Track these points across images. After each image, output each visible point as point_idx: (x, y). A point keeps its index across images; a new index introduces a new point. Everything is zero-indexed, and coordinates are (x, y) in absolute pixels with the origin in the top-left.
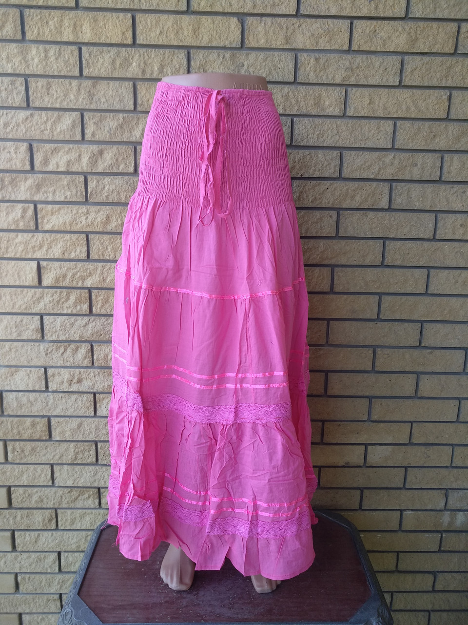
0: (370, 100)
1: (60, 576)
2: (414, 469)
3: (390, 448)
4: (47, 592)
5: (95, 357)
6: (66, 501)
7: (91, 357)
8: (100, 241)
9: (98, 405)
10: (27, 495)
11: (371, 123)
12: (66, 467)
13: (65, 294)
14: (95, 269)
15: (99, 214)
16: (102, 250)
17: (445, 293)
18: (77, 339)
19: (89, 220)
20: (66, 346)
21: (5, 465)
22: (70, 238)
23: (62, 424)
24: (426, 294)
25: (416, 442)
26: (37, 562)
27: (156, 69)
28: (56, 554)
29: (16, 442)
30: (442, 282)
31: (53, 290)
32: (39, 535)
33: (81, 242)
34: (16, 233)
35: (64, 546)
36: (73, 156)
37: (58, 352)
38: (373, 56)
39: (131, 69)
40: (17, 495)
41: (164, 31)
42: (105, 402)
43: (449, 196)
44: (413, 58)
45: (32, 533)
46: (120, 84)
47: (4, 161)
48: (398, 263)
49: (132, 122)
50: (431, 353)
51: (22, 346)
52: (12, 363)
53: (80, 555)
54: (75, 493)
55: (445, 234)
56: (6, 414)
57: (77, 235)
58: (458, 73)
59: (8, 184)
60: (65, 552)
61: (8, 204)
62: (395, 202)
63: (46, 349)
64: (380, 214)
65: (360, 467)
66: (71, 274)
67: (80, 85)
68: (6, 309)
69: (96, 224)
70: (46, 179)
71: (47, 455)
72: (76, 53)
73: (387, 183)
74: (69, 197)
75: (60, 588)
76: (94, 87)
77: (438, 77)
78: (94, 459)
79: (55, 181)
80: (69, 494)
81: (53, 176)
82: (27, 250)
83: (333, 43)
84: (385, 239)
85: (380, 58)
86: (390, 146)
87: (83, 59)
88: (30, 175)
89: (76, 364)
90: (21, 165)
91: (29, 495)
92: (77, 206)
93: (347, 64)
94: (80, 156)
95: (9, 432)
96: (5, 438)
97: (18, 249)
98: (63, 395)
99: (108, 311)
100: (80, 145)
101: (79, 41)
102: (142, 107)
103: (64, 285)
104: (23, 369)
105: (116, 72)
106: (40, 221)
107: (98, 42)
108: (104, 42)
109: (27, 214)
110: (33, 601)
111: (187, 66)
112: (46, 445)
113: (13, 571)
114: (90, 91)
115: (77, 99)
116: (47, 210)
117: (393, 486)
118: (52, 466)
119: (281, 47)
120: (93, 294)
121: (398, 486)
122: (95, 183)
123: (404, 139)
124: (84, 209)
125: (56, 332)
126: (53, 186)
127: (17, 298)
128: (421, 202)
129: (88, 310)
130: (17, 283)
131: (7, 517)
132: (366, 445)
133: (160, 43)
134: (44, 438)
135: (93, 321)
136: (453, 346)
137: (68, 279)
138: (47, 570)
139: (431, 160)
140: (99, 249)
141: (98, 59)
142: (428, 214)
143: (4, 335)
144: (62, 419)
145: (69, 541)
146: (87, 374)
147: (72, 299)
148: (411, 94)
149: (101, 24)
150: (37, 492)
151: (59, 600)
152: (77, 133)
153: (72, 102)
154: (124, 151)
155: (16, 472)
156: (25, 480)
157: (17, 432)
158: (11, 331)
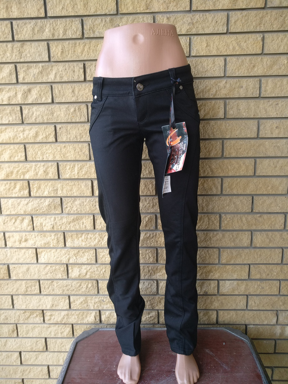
0: (207, 44)
1: (22, 368)
2: (253, 297)
3: (235, 283)
4: (14, 378)
5: (34, 225)
6: (22, 318)
7: (32, 224)
8: (33, 149)
9: (39, 256)
11: (209, 60)
12: (20, 296)
13: (13, 184)
14: (31, 167)
15: (31, 131)
16: (35, 155)
17: (268, 175)
18: (23, 213)
19: (25, 135)
20: (16, 218)
22: (14, 147)
23: (16, 269)
24: (254, 175)
25: (254, 278)
26: (7, 358)
27: (61, 32)
28: (18, 353)
30: (265, 167)
31: (5, 182)
32: (6, 341)
33: (21, 150)
35: (23, 348)
36: (12, 93)
37: (11, 222)
38: (207, 14)
39: (45, 33)
41: (65, 6)
42: (43, 254)
43: (267, 107)
44: (235, 13)
45: (3, 340)
46: (39, 44)
48: (234, 155)
49: (48, 69)
50: (260, 216)
53: (33, 354)
54: (28, 314)
55: (266, 134)
57: (18, 146)
58: (268, 22)
60: (24, 351)
62: (228, 114)
63: (3, 220)
64: (219, 122)
65: (216, 295)
66: (16, 171)
67: (13, 47)
69: (29, 138)
71: (8, 289)
72: (9, 25)
73: (222, 101)
74: (11, 121)
75: (22, 375)
76: (22, 47)
77: (254, 25)
78: (39, 291)
79: (1, 110)
80: (24, 314)
83: (179, 6)
84: (223, 139)
85: (212, 14)
86: (223, 75)
87: (14, 29)
89: (23, 229)
92: (17, 127)
93: (190, 20)
94: (16, 93)
98: (16, 250)
99: (41, 194)
100: (15, 86)
101: (10, 17)
102: (54, 58)
103: (12, 178)
105: (35, 36)
107: (23, 17)
108: (26, 17)
111: (81, 29)
112: (8, 282)
114: (19, 50)
115: (12, 56)
117: (239, 308)
118: (12, 296)
119: (144, 12)
120: (30, 184)
121: (243, 308)
122: (27, 111)
123: (233, 69)
124: (21, 128)
125: (9, 209)
128: (247, 112)
129: (28, 194)
132: (218, 280)
133: (63, 15)
134: (6, 278)
135: (32, 201)
136: (275, 212)
137: (14, 175)
138: (13, 363)
139: (252, 83)
140: (32, 154)
141: (23, 29)
142: (252, 121)
144: (16, 266)
145: (26, 345)
146: (30, 236)
147: (18, 187)
148: (235, 38)
149: (24, 5)
150: (3, 313)
152: (13, 78)
153: (9, 58)
154: (44, 88)
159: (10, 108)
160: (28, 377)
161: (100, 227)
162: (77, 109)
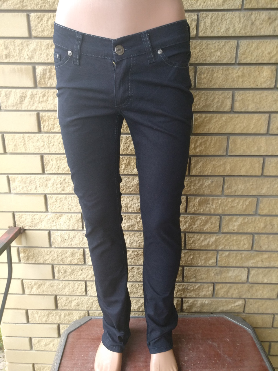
6: (95, 306)
10: (68, 301)
21: (53, 281)
29: (60, 266)
40: (61, 301)
47: (51, 56)
51: (65, 198)
52: (57, 210)
56: (52, 246)
68: (53, 171)
71: (82, 275)
91: (70, 301)
95: (55, 259)
96: (53, 263)
104: (66, 214)
112: (82, 268)
118: (86, 282)
131: (55, 315)
134: (80, 263)
150: (75, 299)
155: (61, 286)
156: (67, 291)
157: (61, 259)
158: (57, 187)
161: (193, 210)
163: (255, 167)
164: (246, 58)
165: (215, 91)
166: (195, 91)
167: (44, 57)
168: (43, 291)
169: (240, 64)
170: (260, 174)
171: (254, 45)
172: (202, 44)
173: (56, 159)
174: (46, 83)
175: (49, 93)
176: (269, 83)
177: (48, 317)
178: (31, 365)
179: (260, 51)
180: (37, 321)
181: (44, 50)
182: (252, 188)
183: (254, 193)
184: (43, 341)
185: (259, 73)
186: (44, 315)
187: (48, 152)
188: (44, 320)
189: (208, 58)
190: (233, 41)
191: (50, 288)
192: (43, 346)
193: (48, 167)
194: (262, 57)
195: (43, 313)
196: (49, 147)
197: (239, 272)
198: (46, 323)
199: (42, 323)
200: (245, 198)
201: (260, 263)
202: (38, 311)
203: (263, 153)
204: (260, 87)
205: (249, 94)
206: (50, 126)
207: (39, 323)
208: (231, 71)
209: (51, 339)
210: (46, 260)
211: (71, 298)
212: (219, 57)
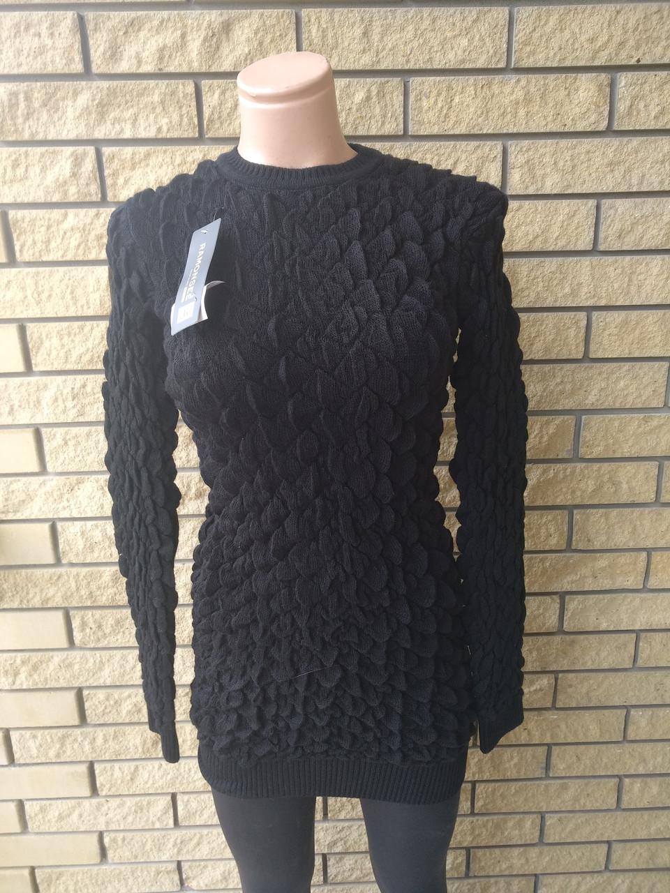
1: (178, 834)
4: (156, 860)
10: (112, 702)
21: (70, 653)
26: (136, 812)
28: (169, 798)
29: (86, 612)
32: (137, 768)
34: (63, 211)
35: (181, 784)
36: (170, 37)
40: (94, 703)
45: (125, 765)
47: (29, 55)
51: (89, 435)
52: (70, 467)
56: (64, 561)
59: (40, 106)
60: (184, 793)
61: (43, 149)
68: (52, 364)
70: (118, 90)
74: (165, 128)
75: (179, 852)
79: (135, 93)
81: (131, 84)
82: (86, 245)
88: (84, 83)
90: (64, 62)
91: (116, 702)
92: (183, 148)
94: (183, 36)
95: (72, 594)
96: (67, 605)
97: (69, 243)
104: (93, 477)
106: (109, 182)
109: (83, 169)
110: (133, 875)
113: (95, 829)
116: (123, 157)
122: (216, 95)
126: (132, 106)
127: (73, 341)
130: (71, 313)
131: (79, 740)
138: (154, 825)
143: (52, 415)
150: (129, 696)
151: (177, 872)
154: (274, 21)
155: (91, 664)
156: (107, 676)
157: (87, 593)
158: (65, 407)
159: (164, 87)
160: (193, 857)
162: (374, 92)
163: (567, 338)
164: (533, 53)
165: (458, 143)
166: (408, 143)
167: (8, 58)
168: (46, 680)
169: (519, 70)
170: (580, 356)
171: (553, 20)
172: (419, 17)
173: (58, 333)
174: (20, 129)
175: (30, 158)
176: (593, 119)
177: (62, 745)
178: (26, 872)
179: (567, 34)
180: (34, 758)
181: (9, 40)
182: (562, 392)
183: (568, 404)
184: (52, 807)
185: (569, 92)
186: (52, 741)
187: (38, 316)
188: (52, 753)
189: (439, 54)
190: (500, 9)
191: (63, 671)
192: (54, 820)
193: (39, 354)
194: (574, 50)
195: (48, 737)
196: (38, 303)
197: (539, 608)
198: (58, 761)
199: (48, 761)
200: (545, 418)
201: (590, 580)
202: (34, 732)
203: (587, 299)
204: (572, 130)
205: (545, 147)
206: (39, 245)
207: (39, 761)
208: (496, 89)
209: (73, 801)
210: (48, 599)
211: (118, 693)
212: (464, 51)
